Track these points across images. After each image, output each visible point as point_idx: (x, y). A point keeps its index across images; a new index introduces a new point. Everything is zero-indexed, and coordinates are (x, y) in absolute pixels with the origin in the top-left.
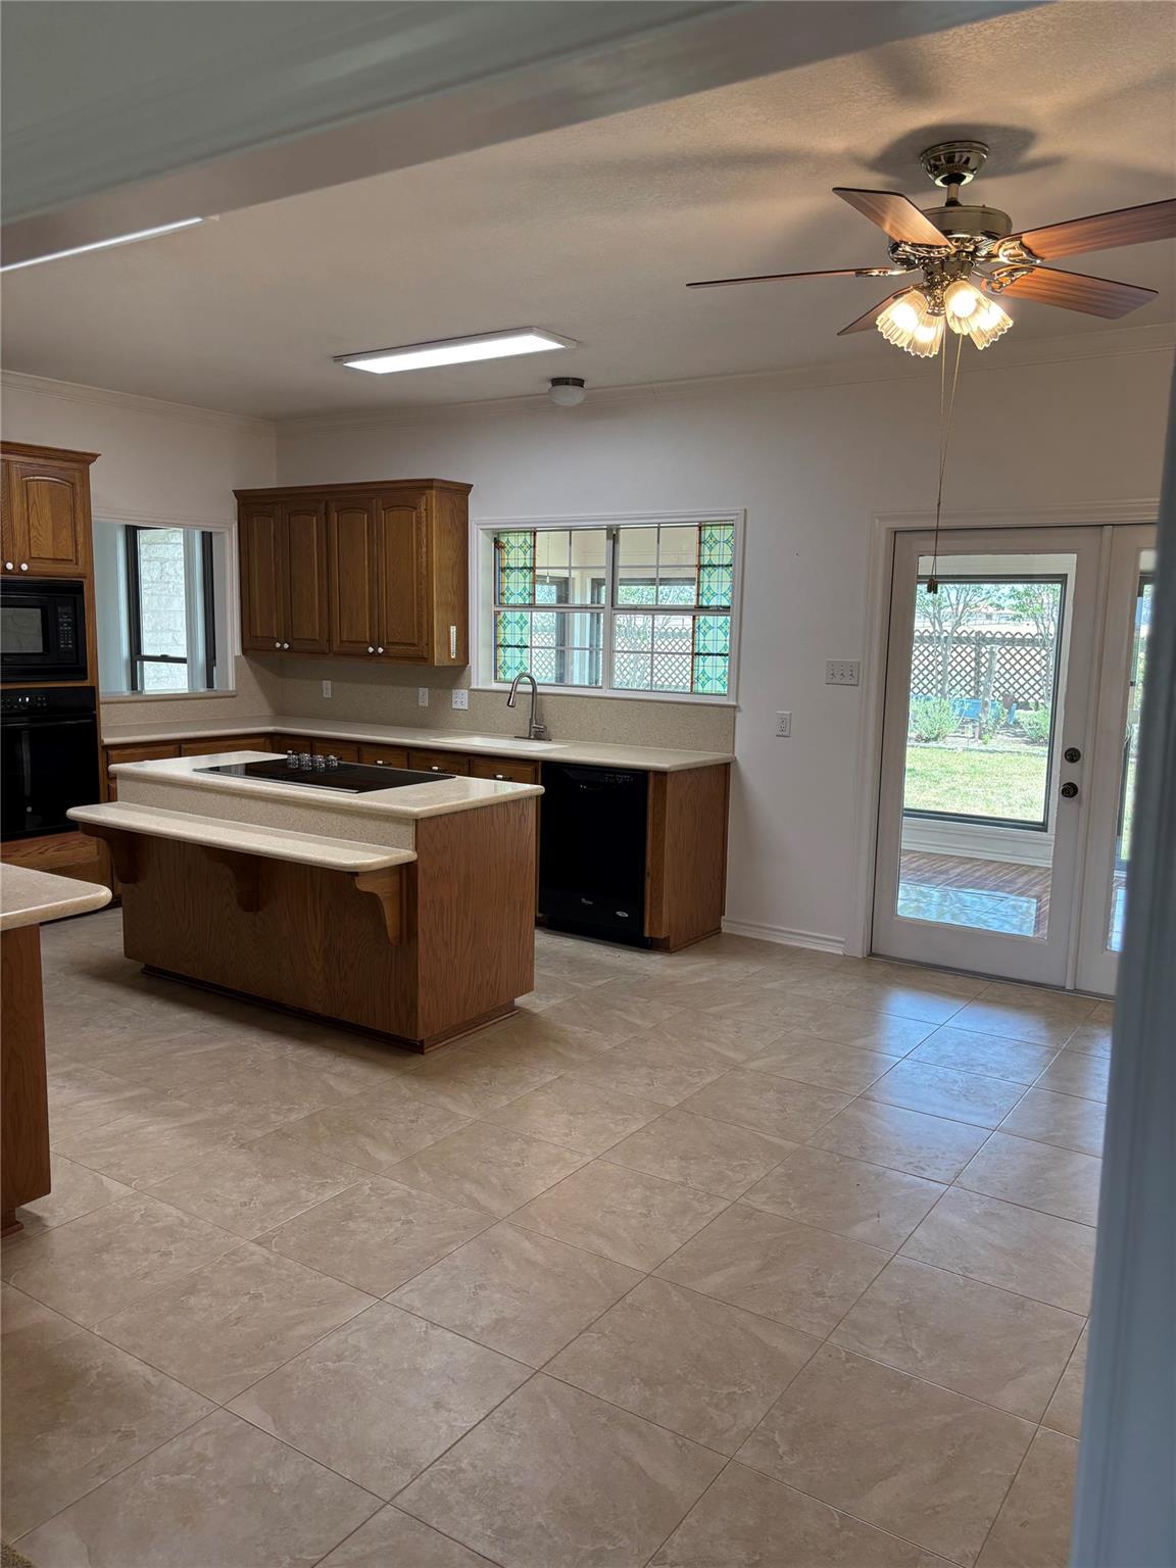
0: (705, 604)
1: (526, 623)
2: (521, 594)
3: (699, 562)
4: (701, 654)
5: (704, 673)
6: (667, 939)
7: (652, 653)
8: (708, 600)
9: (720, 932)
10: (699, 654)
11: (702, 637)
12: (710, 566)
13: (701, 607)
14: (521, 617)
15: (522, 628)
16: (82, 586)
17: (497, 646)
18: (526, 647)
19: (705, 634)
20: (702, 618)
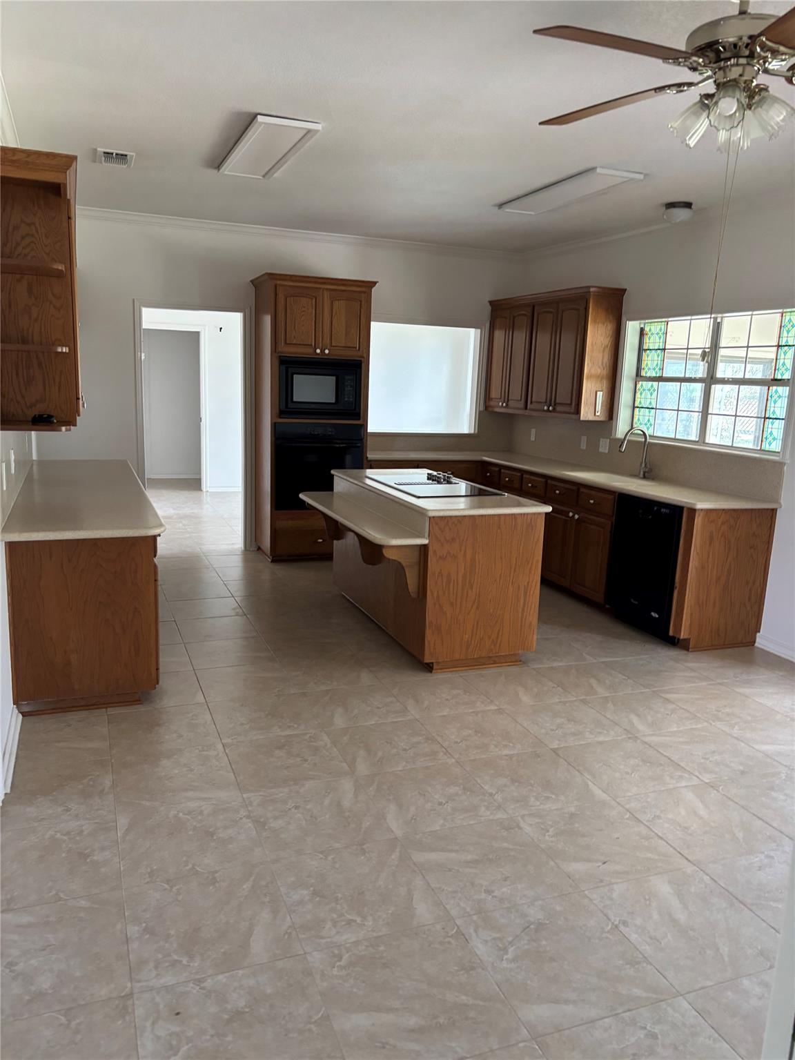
0: (779, 377)
1: (654, 390)
2: (654, 369)
3: (779, 343)
4: (771, 418)
5: (771, 434)
6: (687, 641)
7: (736, 416)
8: (782, 375)
9: (753, 645)
10: (769, 418)
11: (773, 405)
12: (786, 346)
13: (776, 380)
14: (652, 386)
15: (651, 394)
16: (361, 364)
17: (634, 407)
18: (653, 408)
19: (775, 402)
20: (775, 388)
